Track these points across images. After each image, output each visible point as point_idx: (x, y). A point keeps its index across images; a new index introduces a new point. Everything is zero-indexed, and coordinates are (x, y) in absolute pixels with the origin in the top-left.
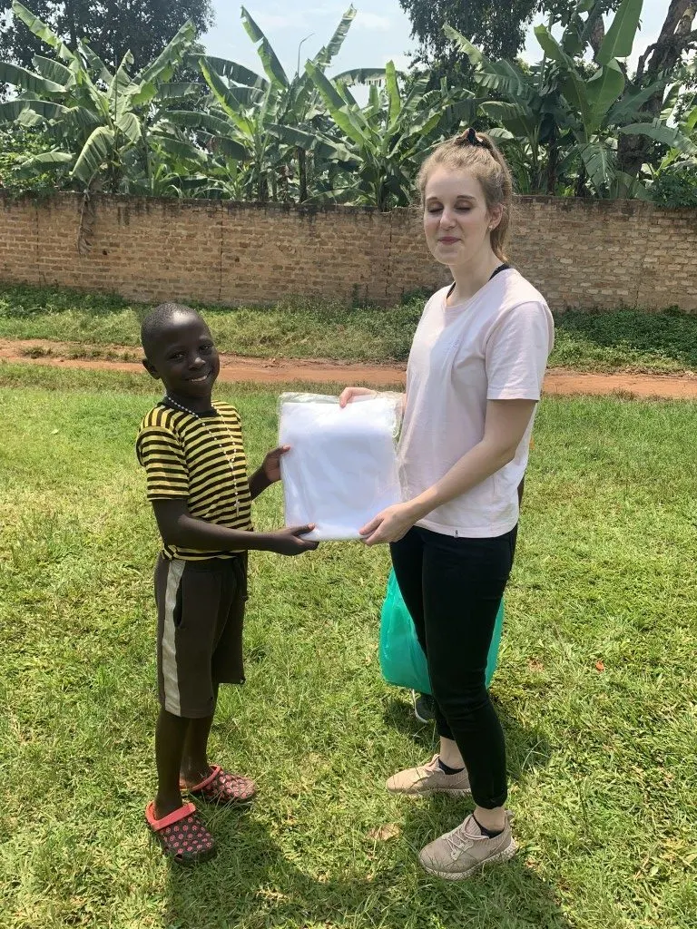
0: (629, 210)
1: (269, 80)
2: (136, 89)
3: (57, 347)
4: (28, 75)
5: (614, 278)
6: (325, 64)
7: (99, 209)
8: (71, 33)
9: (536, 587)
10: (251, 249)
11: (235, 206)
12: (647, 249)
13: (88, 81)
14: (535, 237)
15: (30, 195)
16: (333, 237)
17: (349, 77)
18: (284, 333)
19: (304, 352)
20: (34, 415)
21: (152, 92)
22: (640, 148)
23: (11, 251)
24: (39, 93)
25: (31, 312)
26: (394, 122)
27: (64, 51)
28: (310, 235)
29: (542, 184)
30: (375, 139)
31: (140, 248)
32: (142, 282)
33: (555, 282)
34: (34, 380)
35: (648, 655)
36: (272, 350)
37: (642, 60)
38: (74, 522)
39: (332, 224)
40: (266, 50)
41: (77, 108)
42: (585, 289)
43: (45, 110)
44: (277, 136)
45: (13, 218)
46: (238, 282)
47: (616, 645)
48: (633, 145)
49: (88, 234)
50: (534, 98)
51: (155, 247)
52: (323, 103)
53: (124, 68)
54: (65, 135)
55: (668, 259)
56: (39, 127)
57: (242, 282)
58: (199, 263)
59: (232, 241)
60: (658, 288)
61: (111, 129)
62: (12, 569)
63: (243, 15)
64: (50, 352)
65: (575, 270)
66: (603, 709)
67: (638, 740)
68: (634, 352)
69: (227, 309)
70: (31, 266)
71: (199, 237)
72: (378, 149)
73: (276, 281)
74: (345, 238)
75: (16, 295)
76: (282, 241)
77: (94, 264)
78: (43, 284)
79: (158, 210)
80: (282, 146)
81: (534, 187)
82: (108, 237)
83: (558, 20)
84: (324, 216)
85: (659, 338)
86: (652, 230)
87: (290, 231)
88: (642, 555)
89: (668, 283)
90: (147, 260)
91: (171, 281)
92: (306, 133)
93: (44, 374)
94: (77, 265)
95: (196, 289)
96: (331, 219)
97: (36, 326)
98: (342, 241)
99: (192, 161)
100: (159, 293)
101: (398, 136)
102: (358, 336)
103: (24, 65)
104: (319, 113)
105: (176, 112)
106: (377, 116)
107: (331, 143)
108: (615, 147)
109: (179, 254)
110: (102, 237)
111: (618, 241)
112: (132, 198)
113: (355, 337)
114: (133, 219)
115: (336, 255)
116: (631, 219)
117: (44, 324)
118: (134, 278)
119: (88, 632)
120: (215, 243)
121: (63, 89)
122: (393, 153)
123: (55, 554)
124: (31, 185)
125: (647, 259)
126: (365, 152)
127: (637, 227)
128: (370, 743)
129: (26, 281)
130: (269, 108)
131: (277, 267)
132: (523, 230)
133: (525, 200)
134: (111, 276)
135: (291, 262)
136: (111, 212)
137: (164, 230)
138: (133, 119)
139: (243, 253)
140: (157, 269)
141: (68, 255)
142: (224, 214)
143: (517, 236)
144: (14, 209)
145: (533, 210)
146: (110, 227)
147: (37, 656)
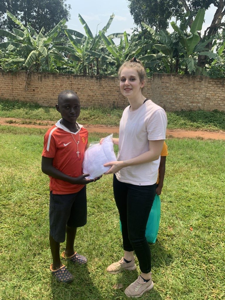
0: (201, 79)
1: (87, 36)
2: (45, 39)
3: (17, 120)
4: (11, 34)
5: (197, 100)
6: (105, 32)
7: (32, 76)
8: (25, 21)
9: (171, 202)
10: (81, 89)
11: (76, 76)
12: (207, 91)
13: (30, 36)
14: (171, 87)
15: (11, 72)
16: (107, 86)
17: (112, 35)
18: (91, 117)
19: (97, 123)
20: (9, 142)
21: (50, 40)
22: (205, 59)
23: (4, 89)
24: (14, 40)
25: (10, 109)
26: (127, 50)
27: (23, 27)
28: (100, 86)
29: (174, 70)
30: (121, 56)
31: (45, 89)
32: (46, 100)
33: (178, 101)
34: (10, 131)
35: (207, 226)
36: (87, 122)
37: (205, 32)
38: (20, 178)
40: (87, 27)
41: (26, 45)
42: (187, 104)
43: (16, 45)
44: (89, 54)
45: (5, 79)
47: (197, 222)
48: (202, 58)
49: (28, 84)
50: (171, 44)
51: (50, 88)
52: (104, 44)
53: (42, 32)
54: (22, 53)
55: (214, 95)
56: (14, 50)
59: (75, 87)
60: (211, 104)
61: (37, 51)
63: (79, 17)
64: (15, 122)
65: (184, 97)
66: (192, 244)
67: (204, 255)
68: (203, 124)
70: (10, 94)
71: (64, 86)
72: (122, 58)
73: (88, 100)
74: (111, 86)
75: (5, 103)
76: (91, 87)
77: (30, 94)
78: (14, 100)
79: (51, 77)
80: (91, 57)
81: (171, 71)
82: (35, 85)
83: (179, 19)
84: (104, 79)
85: (211, 120)
86: (209, 85)
87: (93, 84)
89: (214, 102)
90: (47, 93)
91: (55, 99)
92: (99, 53)
93: (13, 129)
94: (24, 94)
96: (106, 81)
97: (11, 113)
99: (62, 61)
100: (51, 103)
101: (128, 54)
102: (115, 118)
103: (10, 31)
104: (103, 47)
105: (58, 46)
106: (122, 48)
107: (107, 57)
108: (197, 59)
109: (58, 91)
110: (33, 85)
111: (198, 88)
112: (43, 73)
113: (113, 118)
114: (43, 79)
115: (108, 92)
116: (202, 82)
117: (13, 113)
118: (43, 98)
119: (23, 215)
120: (69, 88)
121: (22, 39)
123: (14, 189)
124: (11, 68)
125: (207, 94)
126: (117, 59)
127: (204, 84)
128: (115, 255)
129: (8, 99)
130: (87, 45)
131: (89, 96)
132: (168, 85)
133: (168, 75)
134: (35, 98)
135: (93, 94)
136: (36, 77)
137: (53, 83)
138: (45, 49)
139: (78, 91)
140: (50, 96)
141: (22, 91)
142: (72, 78)
143: (166, 87)
144: (5, 76)
145: (171, 78)
146: (36, 82)
147: (6, 224)
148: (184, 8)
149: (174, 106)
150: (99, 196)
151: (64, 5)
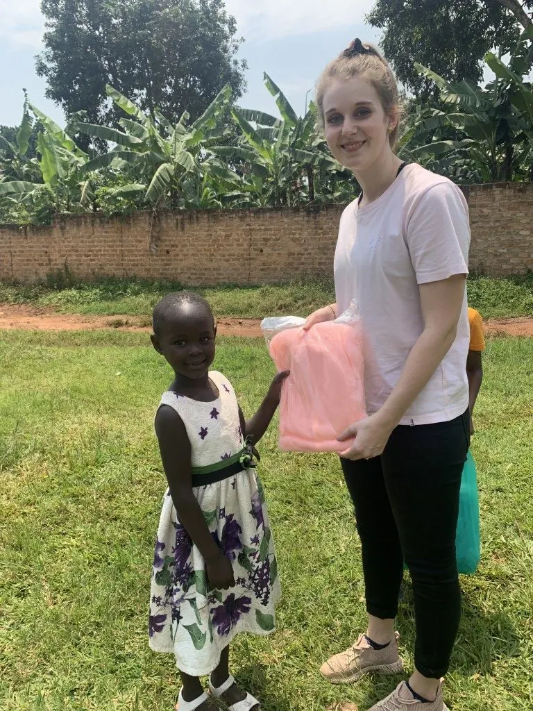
1: (283, 120)
2: (189, 136)
3: (132, 320)
4: (118, 134)
7: (163, 221)
8: (150, 109)
9: (500, 490)
10: (271, 242)
11: (260, 211)
13: (157, 134)
14: (496, 216)
15: (117, 214)
16: (333, 229)
18: (296, 301)
21: (200, 136)
23: (104, 255)
24: (125, 145)
25: (116, 296)
28: (315, 228)
29: (501, 175)
31: (192, 247)
32: (195, 271)
33: (516, 250)
34: (112, 341)
38: (120, 437)
39: (332, 219)
40: (282, 101)
41: (148, 152)
43: (129, 158)
45: (106, 232)
46: (262, 267)
49: (157, 239)
50: (490, 109)
51: (203, 245)
53: (182, 123)
54: (142, 172)
57: (266, 267)
58: (234, 255)
59: (258, 237)
61: (172, 164)
62: (68, 472)
63: (265, 78)
64: (127, 323)
69: (255, 287)
70: (117, 265)
71: (234, 236)
73: (290, 264)
75: (107, 285)
76: (294, 234)
77: (160, 261)
78: (125, 276)
79: (204, 218)
80: (294, 165)
81: (494, 178)
82: (170, 241)
84: (325, 213)
87: (300, 226)
90: (197, 255)
91: (215, 269)
92: (312, 153)
93: (120, 337)
94: (148, 262)
95: (232, 274)
96: (331, 215)
97: (119, 305)
99: (230, 181)
100: (206, 279)
104: (322, 141)
105: (216, 147)
109: (220, 250)
110: (166, 240)
112: (186, 211)
114: (187, 226)
117: (124, 304)
118: (189, 269)
119: (116, 519)
120: (245, 240)
121: (139, 141)
123: (101, 460)
124: (117, 208)
128: (338, 623)
129: (114, 275)
130: (284, 139)
131: (291, 254)
132: (486, 211)
133: (485, 188)
134: (172, 269)
135: (301, 249)
136: (172, 223)
137: (209, 233)
138: (188, 156)
139: (266, 245)
140: (204, 261)
141: (143, 255)
142: (251, 218)
143: (481, 216)
144: (106, 226)
145: (493, 194)
146: (171, 233)
147: (74, 537)
148: (518, 25)
149: (506, 262)
150: (303, 474)
151: (231, 63)
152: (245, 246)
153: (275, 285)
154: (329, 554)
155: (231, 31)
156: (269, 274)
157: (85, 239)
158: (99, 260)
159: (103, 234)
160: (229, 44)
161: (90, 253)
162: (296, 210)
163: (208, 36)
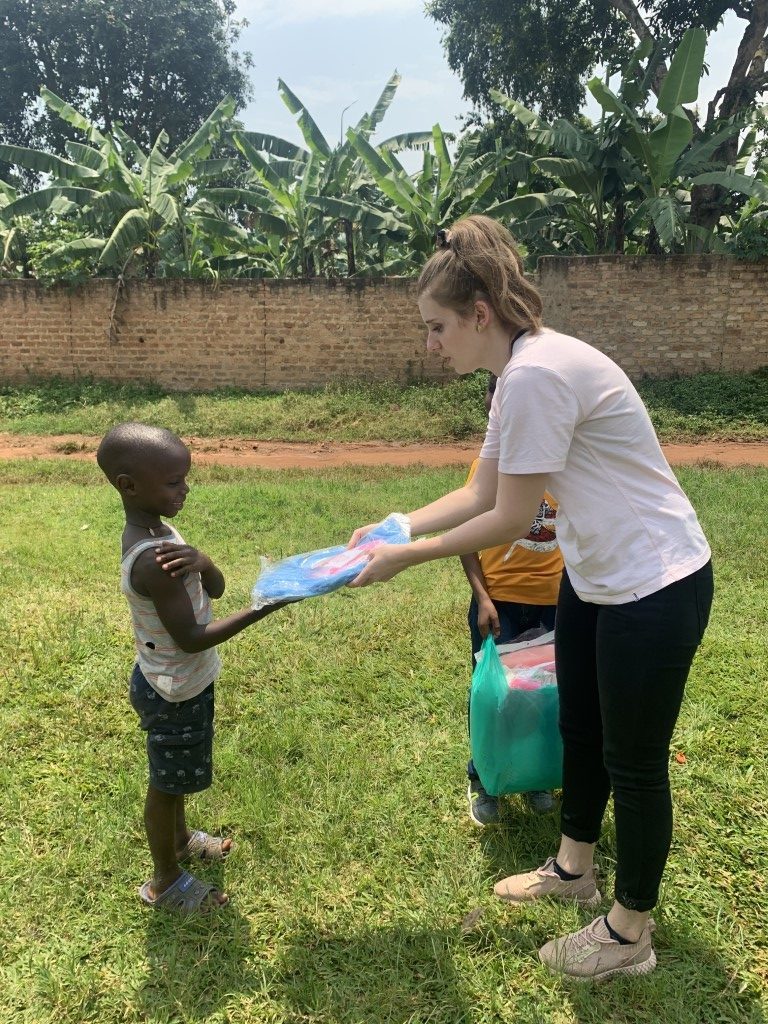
0: (706, 265)
1: (310, 151)
2: (171, 169)
3: (91, 442)
4: (60, 162)
5: (694, 340)
6: (368, 131)
7: (134, 295)
8: (105, 119)
10: (296, 328)
11: (278, 284)
12: (728, 305)
13: (121, 164)
14: (603, 300)
15: (63, 284)
16: (384, 312)
17: (396, 142)
18: (334, 416)
19: (356, 435)
20: (63, 511)
21: (188, 171)
22: (716, 198)
23: (44, 344)
24: (71, 179)
25: (64, 406)
26: (444, 186)
27: (96, 135)
28: (359, 311)
29: (610, 243)
30: (425, 207)
31: (178, 334)
32: (183, 369)
33: (629, 347)
34: (65, 476)
35: (736, 745)
36: (320, 435)
37: (712, 106)
38: (102, 621)
39: (382, 298)
40: (307, 121)
41: (108, 192)
42: (662, 353)
43: (79, 197)
44: (319, 208)
45: (46, 309)
46: (283, 365)
47: (700, 735)
48: (707, 196)
50: (595, 153)
51: (195, 331)
52: (368, 171)
53: (159, 148)
54: (99, 220)
55: (752, 316)
56: (72, 214)
57: (288, 365)
58: (241, 347)
59: (276, 322)
60: (744, 348)
61: (145, 211)
62: (33, 672)
63: (280, 88)
64: (83, 447)
65: (650, 333)
66: (685, 807)
67: (726, 839)
68: (720, 419)
69: (274, 393)
70: (64, 359)
71: (241, 319)
72: (429, 216)
73: (324, 361)
74: (396, 312)
75: (49, 389)
76: (329, 319)
77: (130, 353)
78: (77, 376)
79: (196, 293)
80: (326, 219)
81: (600, 247)
82: (144, 324)
83: (618, 70)
84: (373, 289)
85: (748, 402)
86: (733, 286)
87: (337, 307)
88: (729, 636)
89: (755, 342)
90: (185, 345)
91: (212, 367)
92: (350, 204)
93: (76, 470)
94: (111, 355)
95: (240, 374)
96: (380, 293)
97: (70, 420)
98: (394, 315)
99: (231, 239)
100: (200, 380)
101: (449, 201)
102: (414, 415)
103: (57, 153)
104: (364, 182)
105: (213, 190)
106: (428, 182)
107: (379, 213)
108: (689, 199)
109: (220, 338)
110: (138, 323)
111: (696, 299)
112: (168, 281)
113: (410, 416)
114: (170, 303)
115: (387, 331)
116: (708, 275)
117: (78, 419)
118: (173, 365)
119: (111, 735)
120: (257, 325)
121: (95, 174)
122: (445, 218)
123: (79, 654)
124: (63, 273)
125: (729, 318)
126: (414, 220)
127: (716, 283)
128: (418, 849)
129: (60, 374)
130: (311, 180)
131: (324, 347)
132: (590, 293)
133: (590, 261)
134: (148, 365)
135: (339, 341)
136: (147, 296)
137: (203, 313)
138: (169, 200)
139: (288, 333)
140: (197, 355)
141: (103, 345)
142: (266, 293)
143: (584, 300)
144: (46, 300)
145: (600, 270)
146: (147, 313)
147: (55, 763)
148: (632, 33)
150: (361, 663)
151: (229, 56)
152: (259, 334)
153: (302, 391)
154: (402, 766)
155: (227, 8)
156: (294, 374)
157: (12, 319)
158: (35, 351)
159: (42, 312)
160: (225, 28)
161: (23, 340)
162: (332, 284)
163: (194, 15)
